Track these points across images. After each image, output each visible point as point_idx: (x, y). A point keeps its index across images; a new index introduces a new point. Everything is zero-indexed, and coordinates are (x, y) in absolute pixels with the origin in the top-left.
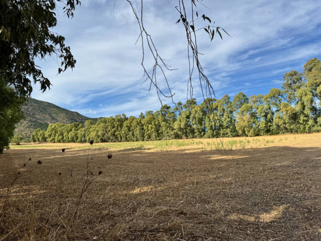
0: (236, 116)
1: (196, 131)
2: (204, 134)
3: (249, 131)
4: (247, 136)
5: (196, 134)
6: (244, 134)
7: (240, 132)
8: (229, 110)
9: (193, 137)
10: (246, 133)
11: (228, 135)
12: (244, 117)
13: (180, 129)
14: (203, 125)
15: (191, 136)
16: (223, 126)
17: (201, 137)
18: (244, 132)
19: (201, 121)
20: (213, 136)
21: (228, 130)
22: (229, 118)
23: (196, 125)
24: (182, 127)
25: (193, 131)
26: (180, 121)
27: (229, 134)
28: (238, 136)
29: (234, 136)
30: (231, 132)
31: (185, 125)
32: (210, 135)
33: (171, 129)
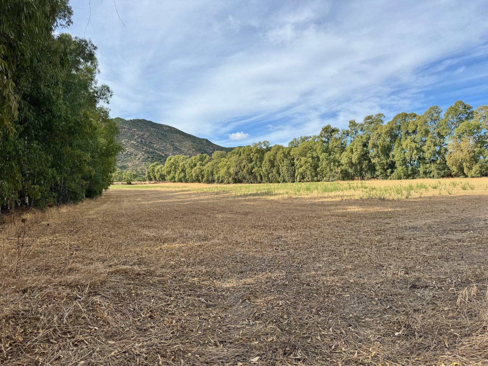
0: (449, 142)
1: (378, 168)
2: (392, 172)
3: (470, 168)
4: (466, 176)
5: (377, 173)
6: (461, 173)
7: (454, 169)
8: (436, 131)
9: (373, 178)
10: (466, 171)
11: (431, 175)
12: (462, 145)
13: (352, 164)
14: (391, 159)
15: (369, 176)
16: (424, 159)
17: (386, 177)
18: (461, 169)
19: (387, 151)
20: (407, 177)
21: (433, 167)
22: (435, 145)
23: (379, 157)
24: (354, 161)
25: (372, 168)
26: (352, 151)
27: (435, 173)
28: (450, 175)
29: (443, 177)
30: (438, 169)
31: (359, 159)
32: (402, 175)
33: (337, 164)
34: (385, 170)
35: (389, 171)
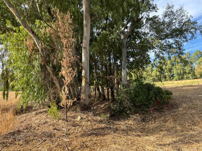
0: (195, 65)
1: (167, 77)
2: (173, 78)
5: (167, 79)
7: (198, 76)
8: (190, 62)
9: (166, 81)
11: (189, 78)
13: (156, 76)
14: (172, 73)
15: (164, 80)
16: (186, 72)
17: (171, 80)
18: (201, 76)
19: (170, 70)
20: (180, 79)
21: (190, 75)
22: (190, 67)
23: (167, 73)
24: (158, 75)
25: (165, 77)
27: (191, 77)
28: (197, 78)
29: (194, 79)
32: (177, 79)
33: (150, 76)
34: (170, 77)
35: (172, 78)
